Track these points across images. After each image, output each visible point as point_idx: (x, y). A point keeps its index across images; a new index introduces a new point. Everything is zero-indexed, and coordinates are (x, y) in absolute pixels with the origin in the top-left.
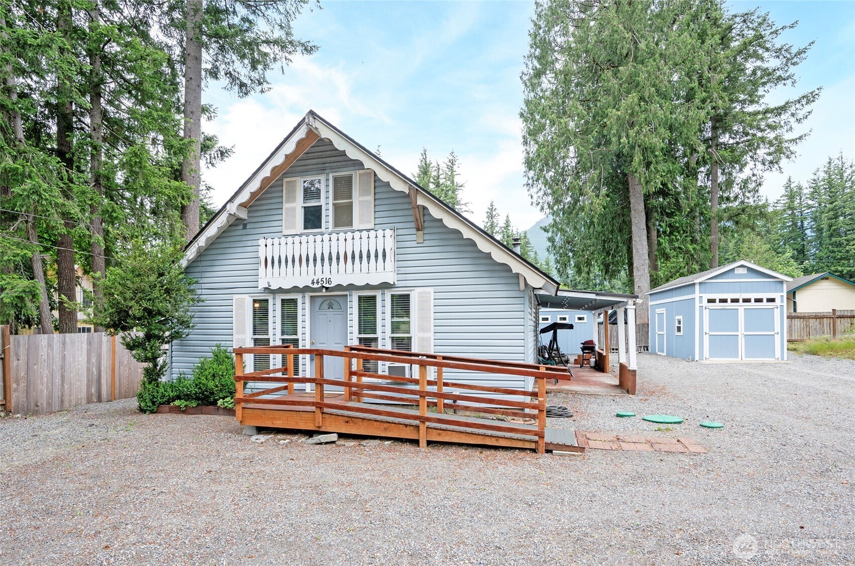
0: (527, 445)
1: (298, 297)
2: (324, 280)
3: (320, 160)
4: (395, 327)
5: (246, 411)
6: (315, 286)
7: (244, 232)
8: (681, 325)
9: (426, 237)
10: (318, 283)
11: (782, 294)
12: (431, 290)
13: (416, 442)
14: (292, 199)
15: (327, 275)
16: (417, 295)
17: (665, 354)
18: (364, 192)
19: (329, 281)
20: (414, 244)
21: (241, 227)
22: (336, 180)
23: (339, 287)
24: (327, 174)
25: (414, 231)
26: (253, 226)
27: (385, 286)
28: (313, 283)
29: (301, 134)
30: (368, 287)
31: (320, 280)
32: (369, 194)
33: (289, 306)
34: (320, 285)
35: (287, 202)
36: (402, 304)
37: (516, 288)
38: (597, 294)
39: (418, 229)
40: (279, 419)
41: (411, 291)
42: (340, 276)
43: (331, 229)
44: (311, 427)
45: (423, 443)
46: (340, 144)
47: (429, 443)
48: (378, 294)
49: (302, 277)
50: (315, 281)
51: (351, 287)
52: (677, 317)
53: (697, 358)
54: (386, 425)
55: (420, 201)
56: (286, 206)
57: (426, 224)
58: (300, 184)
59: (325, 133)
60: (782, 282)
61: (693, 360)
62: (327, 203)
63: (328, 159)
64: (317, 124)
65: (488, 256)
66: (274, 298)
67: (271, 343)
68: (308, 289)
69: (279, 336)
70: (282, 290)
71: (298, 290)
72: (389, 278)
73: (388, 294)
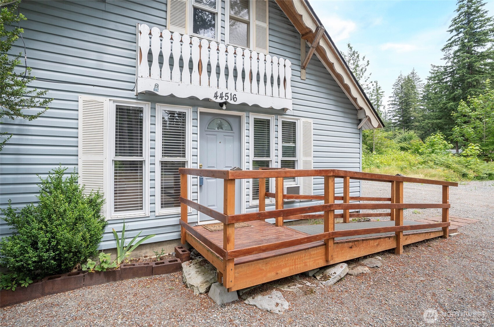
1: (189, 111)
2: (229, 95)
4: (285, 151)
5: (239, 269)
6: (219, 100)
9: (308, 76)
10: (221, 97)
12: (312, 121)
15: (231, 90)
16: (302, 122)
18: (260, 17)
19: (234, 98)
20: (299, 79)
23: (243, 107)
25: (299, 68)
27: (283, 111)
28: (216, 97)
31: (224, 95)
32: (264, 21)
33: (173, 122)
34: (224, 100)
36: (289, 131)
39: (302, 68)
41: (297, 120)
42: (245, 94)
43: (227, 41)
48: (272, 118)
49: (205, 89)
50: (219, 94)
51: (256, 109)
55: (321, 43)
62: (222, 13)
66: (153, 109)
67: (147, 168)
68: (207, 103)
69: (159, 157)
70: (172, 100)
71: (193, 102)
72: (288, 104)
73: (281, 119)
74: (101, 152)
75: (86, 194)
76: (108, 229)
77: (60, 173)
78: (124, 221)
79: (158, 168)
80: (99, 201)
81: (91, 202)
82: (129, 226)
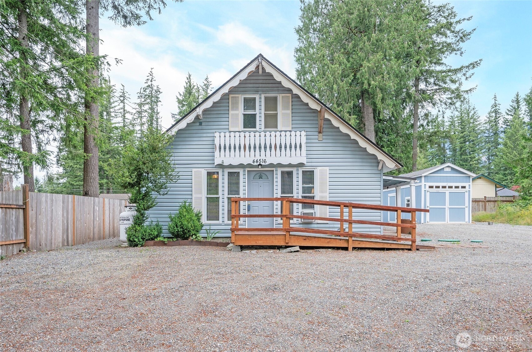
0: (407, 247)
1: (241, 171)
2: (261, 160)
3: (255, 85)
4: (305, 190)
5: (237, 237)
6: (255, 164)
7: (200, 127)
8: (410, 203)
9: (324, 137)
10: (257, 162)
11: (469, 184)
12: (328, 168)
13: (346, 249)
14: (236, 108)
15: (263, 157)
16: (318, 171)
18: (285, 107)
19: (265, 161)
20: (317, 141)
21: (198, 124)
22: (266, 98)
23: (271, 165)
24: (260, 94)
25: (317, 133)
26: (207, 124)
27: (301, 165)
28: (254, 162)
29: (252, 68)
30: (290, 165)
31: (258, 160)
32: (289, 109)
33: (234, 177)
34: (258, 163)
35: (233, 109)
36: (309, 177)
37: (376, 168)
39: (320, 132)
40: (261, 240)
41: (315, 169)
42: (272, 158)
43: (263, 128)
44: (282, 244)
45: (350, 248)
46: (278, 77)
47: (354, 248)
48: (294, 170)
49: (247, 158)
50: (255, 161)
51: (280, 165)
52: (407, 198)
53: (422, 221)
54: (328, 240)
55: (327, 116)
56: (231, 112)
57: (324, 130)
58: (241, 98)
59: (269, 69)
60: (469, 177)
61: (420, 223)
62: (260, 112)
63: (261, 85)
64: (264, 63)
65: (365, 150)
66: (223, 171)
67: (221, 200)
68: (249, 165)
69: (226, 195)
70: (230, 166)
71: (241, 166)
72: (304, 160)
73: (300, 170)
74: (201, 193)
75: (195, 211)
76: (204, 228)
77: (185, 202)
78: (210, 225)
79: (226, 201)
80: (200, 215)
81: (197, 215)
82: (212, 227)
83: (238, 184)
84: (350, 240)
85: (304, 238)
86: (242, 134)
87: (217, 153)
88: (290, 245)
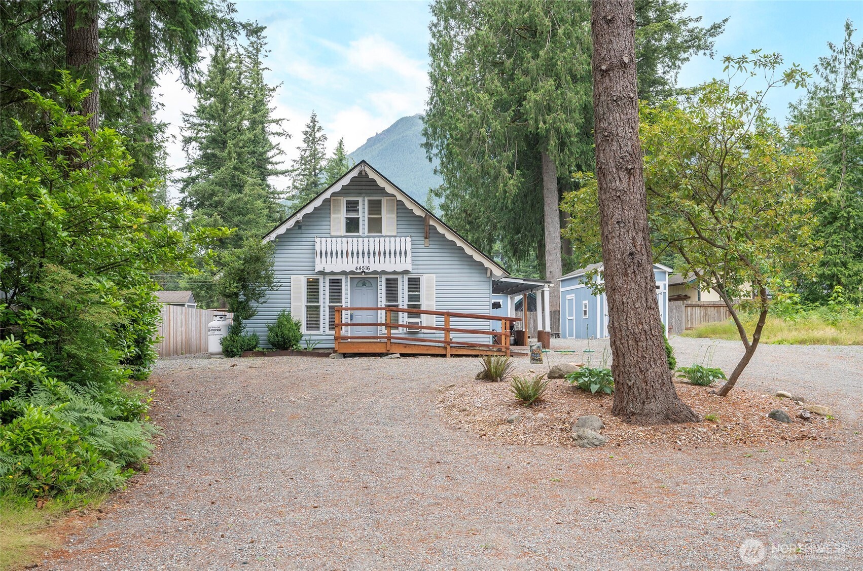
1: (343, 278)
2: (365, 267)
3: (357, 187)
4: (411, 298)
5: (341, 345)
6: (358, 271)
7: (300, 231)
8: (587, 309)
9: (431, 243)
10: (360, 269)
11: (664, 283)
12: (434, 275)
13: (444, 356)
14: (338, 211)
15: (366, 264)
16: (425, 278)
17: (574, 337)
18: (390, 211)
19: (368, 268)
20: (423, 247)
21: (297, 228)
22: (369, 201)
23: (375, 272)
24: (364, 197)
25: (423, 239)
26: (307, 227)
27: (406, 272)
28: (357, 269)
29: (355, 173)
30: (395, 273)
31: (361, 267)
32: (394, 214)
33: (335, 284)
34: (361, 270)
35: (334, 213)
36: (414, 284)
37: (485, 276)
38: (524, 280)
39: (426, 238)
40: (364, 348)
41: (421, 276)
42: (376, 265)
43: (366, 234)
44: (384, 351)
45: (448, 355)
46: (381, 183)
47: (452, 355)
48: (400, 277)
49: (350, 265)
51: (384, 272)
52: (584, 302)
53: (598, 336)
54: (428, 347)
55: (431, 223)
56: (333, 216)
57: (431, 235)
58: (343, 201)
59: (372, 175)
60: (665, 272)
61: (595, 338)
62: (363, 215)
63: (364, 187)
64: (367, 170)
65: (471, 257)
66: (324, 278)
67: (321, 309)
68: (352, 272)
69: (327, 304)
70: (332, 273)
71: (344, 273)
72: (409, 267)
73: (406, 278)
74: (300, 301)
75: (294, 320)
76: (303, 338)
77: (284, 311)
78: (310, 335)
79: (327, 309)
80: (299, 324)
81: (296, 324)
82: (312, 338)
83: (340, 291)
84: (448, 347)
85: (405, 345)
86: (345, 240)
87: (318, 259)
88: (391, 352)
